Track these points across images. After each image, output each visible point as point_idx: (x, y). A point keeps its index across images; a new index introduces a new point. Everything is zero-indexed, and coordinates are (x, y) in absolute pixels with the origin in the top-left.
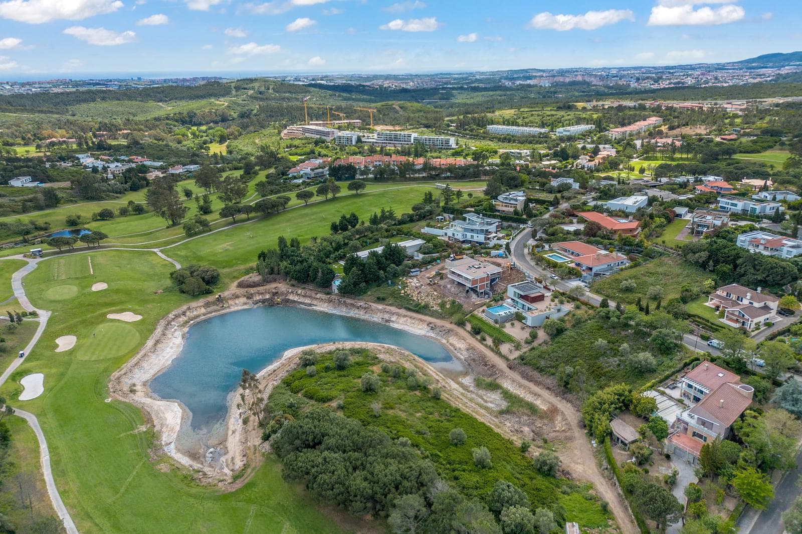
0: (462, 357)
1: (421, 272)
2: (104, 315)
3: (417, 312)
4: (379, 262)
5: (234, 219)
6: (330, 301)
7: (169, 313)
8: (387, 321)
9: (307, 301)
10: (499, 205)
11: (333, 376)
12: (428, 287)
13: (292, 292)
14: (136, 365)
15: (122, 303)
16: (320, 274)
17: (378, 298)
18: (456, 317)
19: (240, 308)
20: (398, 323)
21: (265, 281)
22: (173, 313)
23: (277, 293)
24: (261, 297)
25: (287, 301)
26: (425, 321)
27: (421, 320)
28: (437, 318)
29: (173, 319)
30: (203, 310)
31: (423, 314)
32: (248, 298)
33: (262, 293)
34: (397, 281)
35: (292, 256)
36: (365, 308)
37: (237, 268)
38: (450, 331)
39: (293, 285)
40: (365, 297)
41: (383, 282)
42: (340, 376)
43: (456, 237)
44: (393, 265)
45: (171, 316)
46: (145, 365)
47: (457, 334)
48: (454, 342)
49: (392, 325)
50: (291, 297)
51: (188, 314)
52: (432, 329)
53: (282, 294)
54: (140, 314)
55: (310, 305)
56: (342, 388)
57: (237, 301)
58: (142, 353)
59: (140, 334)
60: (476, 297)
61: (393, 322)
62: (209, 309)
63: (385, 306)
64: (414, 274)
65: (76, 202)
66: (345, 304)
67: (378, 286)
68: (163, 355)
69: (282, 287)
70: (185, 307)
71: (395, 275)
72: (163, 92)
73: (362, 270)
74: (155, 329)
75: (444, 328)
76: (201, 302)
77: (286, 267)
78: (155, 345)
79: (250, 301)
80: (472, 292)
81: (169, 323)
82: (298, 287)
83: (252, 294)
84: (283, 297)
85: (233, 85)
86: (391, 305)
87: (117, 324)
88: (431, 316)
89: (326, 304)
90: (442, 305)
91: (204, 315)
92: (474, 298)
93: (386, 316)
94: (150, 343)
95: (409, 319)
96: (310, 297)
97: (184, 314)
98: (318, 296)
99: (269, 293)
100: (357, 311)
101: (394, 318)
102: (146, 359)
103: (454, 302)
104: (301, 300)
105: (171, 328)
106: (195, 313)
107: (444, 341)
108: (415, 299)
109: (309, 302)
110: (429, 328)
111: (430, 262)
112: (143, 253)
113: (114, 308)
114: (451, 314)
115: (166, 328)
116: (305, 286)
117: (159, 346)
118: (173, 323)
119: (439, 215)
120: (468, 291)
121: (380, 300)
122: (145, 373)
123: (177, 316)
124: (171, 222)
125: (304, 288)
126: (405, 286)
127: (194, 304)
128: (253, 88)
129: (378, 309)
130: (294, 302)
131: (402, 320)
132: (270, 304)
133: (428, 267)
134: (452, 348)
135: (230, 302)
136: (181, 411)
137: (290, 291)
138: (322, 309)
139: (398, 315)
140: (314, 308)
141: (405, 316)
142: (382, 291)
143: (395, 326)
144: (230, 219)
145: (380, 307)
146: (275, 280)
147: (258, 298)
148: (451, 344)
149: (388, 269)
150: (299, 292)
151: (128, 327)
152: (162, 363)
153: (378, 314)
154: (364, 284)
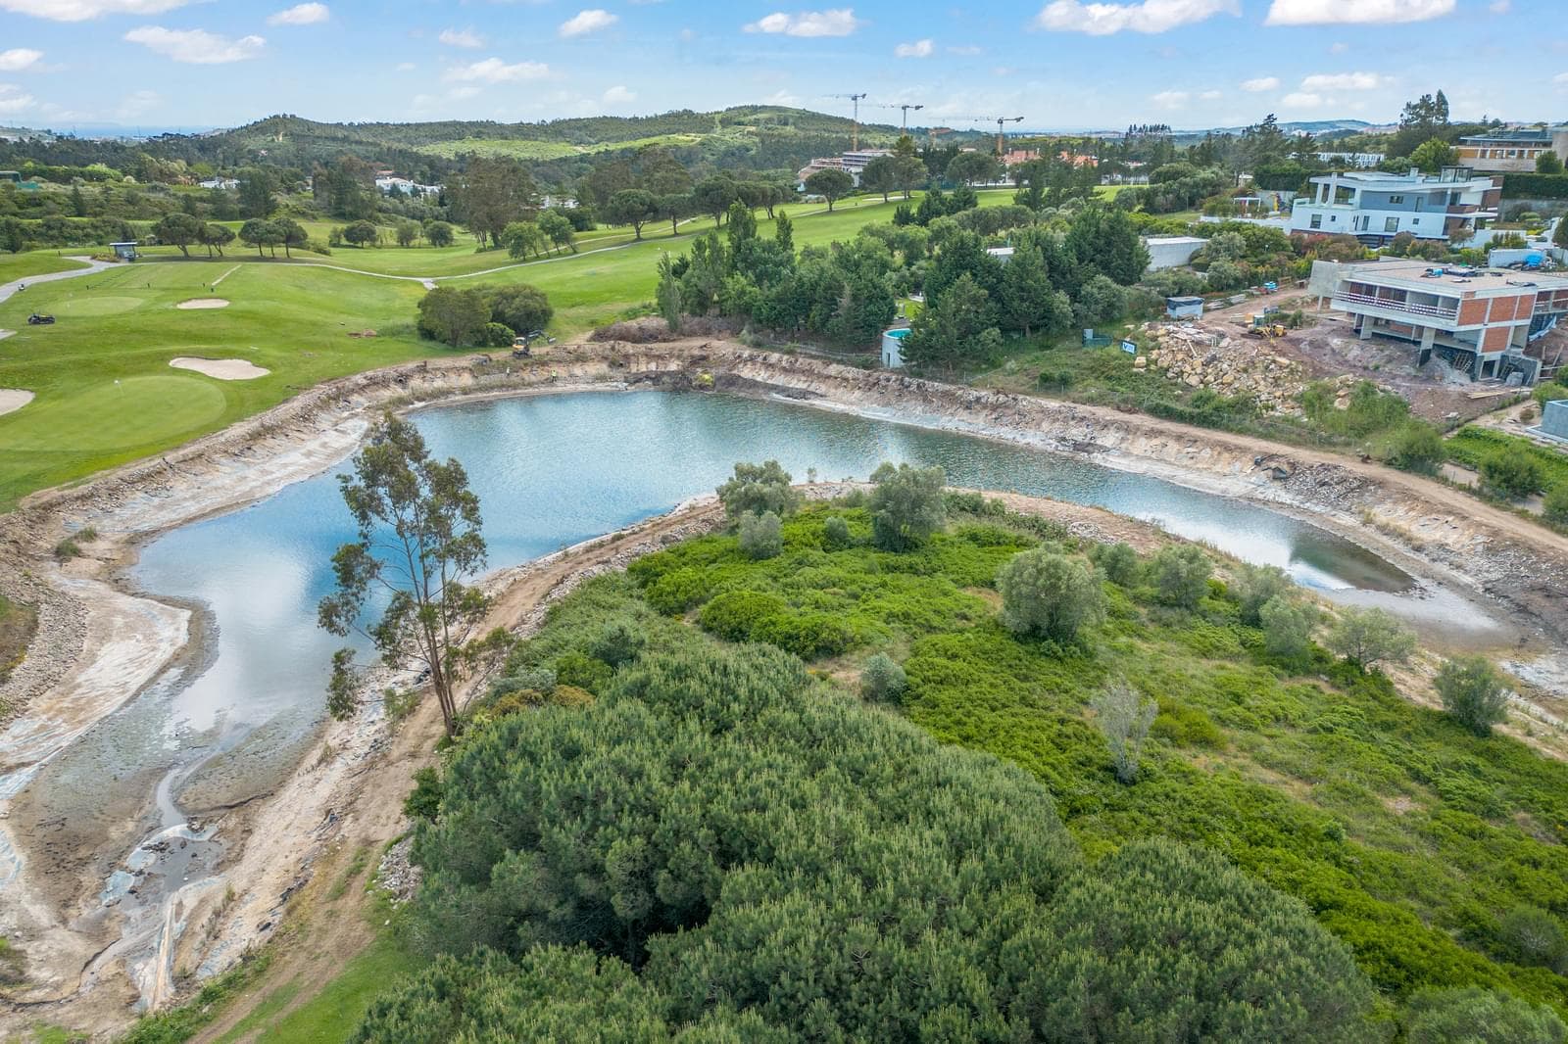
0: (1467, 579)
1: (1206, 310)
2: (165, 357)
3: (1203, 421)
4: (1054, 267)
5: (638, 233)
6: (871, 386)
7: (356, 373)
8: (1078, 447)
9: (797, 383)
10: (1473, 154)
11: (860, 564)
12: (1250, 342)
13: (752, 359)
14: (143, 478)
15: (238, 339)
16: (845, 301)
17: (1046, 379)
18: (1389, 442)
19: (582, 387)
20: (1127, 454)
21: (675, 331)
22: (370, 373)
23: (704, 358)
24: (653, 366)
25: (733, 381)
26: (1243, 450)
27: (1227, 448)
28: (1295, 444)
29: (363, 388)
30: (467, 380)
31: (1229, 430)
32: (614, 364)
33: (660, 357)
34: (1117, 333)
35: (766, 262)
36: (994, 408)
37: (610, 307)
38: (1365, 483)
39: (757, 345)
40: (996, 377)
41: (1063, 335)
42: (891, 569)
43: (1326, 227)
44: (1103, 279)
45: (360, 379)
46: (180, 487)
47: (1407, 496)
48: (1403, 525)
49: (1098, 458)
50: (746, 372)
51: (416, 382)
52: (1279, 476)
53: (722, 361)
54: (268, 366)
55: (804, 394)
56: (897, 608)
57: (578, 370)
58: (190, 450)
59: (229, 407)
60: (1465, 379)
61: (1105, 450)
62: (484, 380)
63: (1068, 404)
64: (1180, 312)
65: (315, 218)
66: (925, 397)
67: (1044, 347)
68: (267, 467)
69: (723, 347)
70: (411, 365)
71: (1110, 315)
72: (586, 126)
73: (992, 289)
74: (286, 401)
75: (1337, 475)
76: (467, 360)
77: (743, 292)
78: (256, 436)
79: (619, 374)
80: (1444, 364)
81: (341, 396)
82: (774, 350)
83: (626, 356)
84: (722, 371)
85: (718, 117)
86: (1091, 401)
87: (185, 379)
88: (1267, 437)
89: (857, 393)
90: (1316, 403)
91: (465, 391)
92: (1456, 381)
93: (1077, 433)
94: (238, 430)
95: (1173, 446)
96: (808, 373)
97: (402, 380)
98: (834, 369)
99: (679, 357)
100: (964, 415)
101: (1109, 439)
102: (198, 468)
103: (1368, 391)
104: (779, 380)
105: (344, 409)
106: (439, 383)
107: (1346, 520)
108: (1194, 380)
109: (802, 386)
110: (1263, 476)
111: (1237, 285)
112: (389, 282)
113: (204, 347)
114: (1363, 432)
115: (324, 404)
116: (798, 347)
117: (270, 442)
118: (355, 398)
119: (1243, 194)
120: (1425, 357)
121: (1053, 384)
122: (161, 507)
123: (373, 383)
124: (490, 242)
125: (790, 352)
126: (1149, 345)
127: (445, 362)
128: (756, 122)
129: (1043, 411)
130: (753, 384)
131: (1142, 445)
132: (678, 387)
133: (1235, 299)
134: (1398, 545)
135: (556, 370)
136: (183, 638)
137: (746, 354)
138: (840, 407)
139: (1128, 429)
140: (818, 403)
141: (1152, 433)
142: (1062, 358)
143: (1115, 462)
144: (628, 231)
145: (1053, 404)
146: (707, 332)
147: (644, 367)
148: (1384, 530)
149: (1087, 288)
150: (774, 357)
151: (212, 388)
152: (245, 488)
153: (1045, 425)
154: (996, 332)
